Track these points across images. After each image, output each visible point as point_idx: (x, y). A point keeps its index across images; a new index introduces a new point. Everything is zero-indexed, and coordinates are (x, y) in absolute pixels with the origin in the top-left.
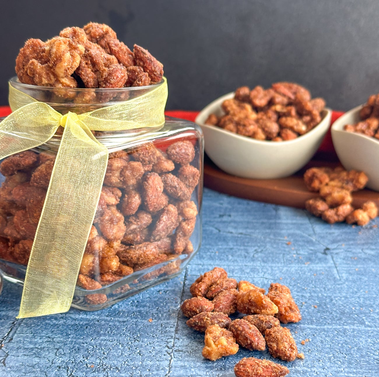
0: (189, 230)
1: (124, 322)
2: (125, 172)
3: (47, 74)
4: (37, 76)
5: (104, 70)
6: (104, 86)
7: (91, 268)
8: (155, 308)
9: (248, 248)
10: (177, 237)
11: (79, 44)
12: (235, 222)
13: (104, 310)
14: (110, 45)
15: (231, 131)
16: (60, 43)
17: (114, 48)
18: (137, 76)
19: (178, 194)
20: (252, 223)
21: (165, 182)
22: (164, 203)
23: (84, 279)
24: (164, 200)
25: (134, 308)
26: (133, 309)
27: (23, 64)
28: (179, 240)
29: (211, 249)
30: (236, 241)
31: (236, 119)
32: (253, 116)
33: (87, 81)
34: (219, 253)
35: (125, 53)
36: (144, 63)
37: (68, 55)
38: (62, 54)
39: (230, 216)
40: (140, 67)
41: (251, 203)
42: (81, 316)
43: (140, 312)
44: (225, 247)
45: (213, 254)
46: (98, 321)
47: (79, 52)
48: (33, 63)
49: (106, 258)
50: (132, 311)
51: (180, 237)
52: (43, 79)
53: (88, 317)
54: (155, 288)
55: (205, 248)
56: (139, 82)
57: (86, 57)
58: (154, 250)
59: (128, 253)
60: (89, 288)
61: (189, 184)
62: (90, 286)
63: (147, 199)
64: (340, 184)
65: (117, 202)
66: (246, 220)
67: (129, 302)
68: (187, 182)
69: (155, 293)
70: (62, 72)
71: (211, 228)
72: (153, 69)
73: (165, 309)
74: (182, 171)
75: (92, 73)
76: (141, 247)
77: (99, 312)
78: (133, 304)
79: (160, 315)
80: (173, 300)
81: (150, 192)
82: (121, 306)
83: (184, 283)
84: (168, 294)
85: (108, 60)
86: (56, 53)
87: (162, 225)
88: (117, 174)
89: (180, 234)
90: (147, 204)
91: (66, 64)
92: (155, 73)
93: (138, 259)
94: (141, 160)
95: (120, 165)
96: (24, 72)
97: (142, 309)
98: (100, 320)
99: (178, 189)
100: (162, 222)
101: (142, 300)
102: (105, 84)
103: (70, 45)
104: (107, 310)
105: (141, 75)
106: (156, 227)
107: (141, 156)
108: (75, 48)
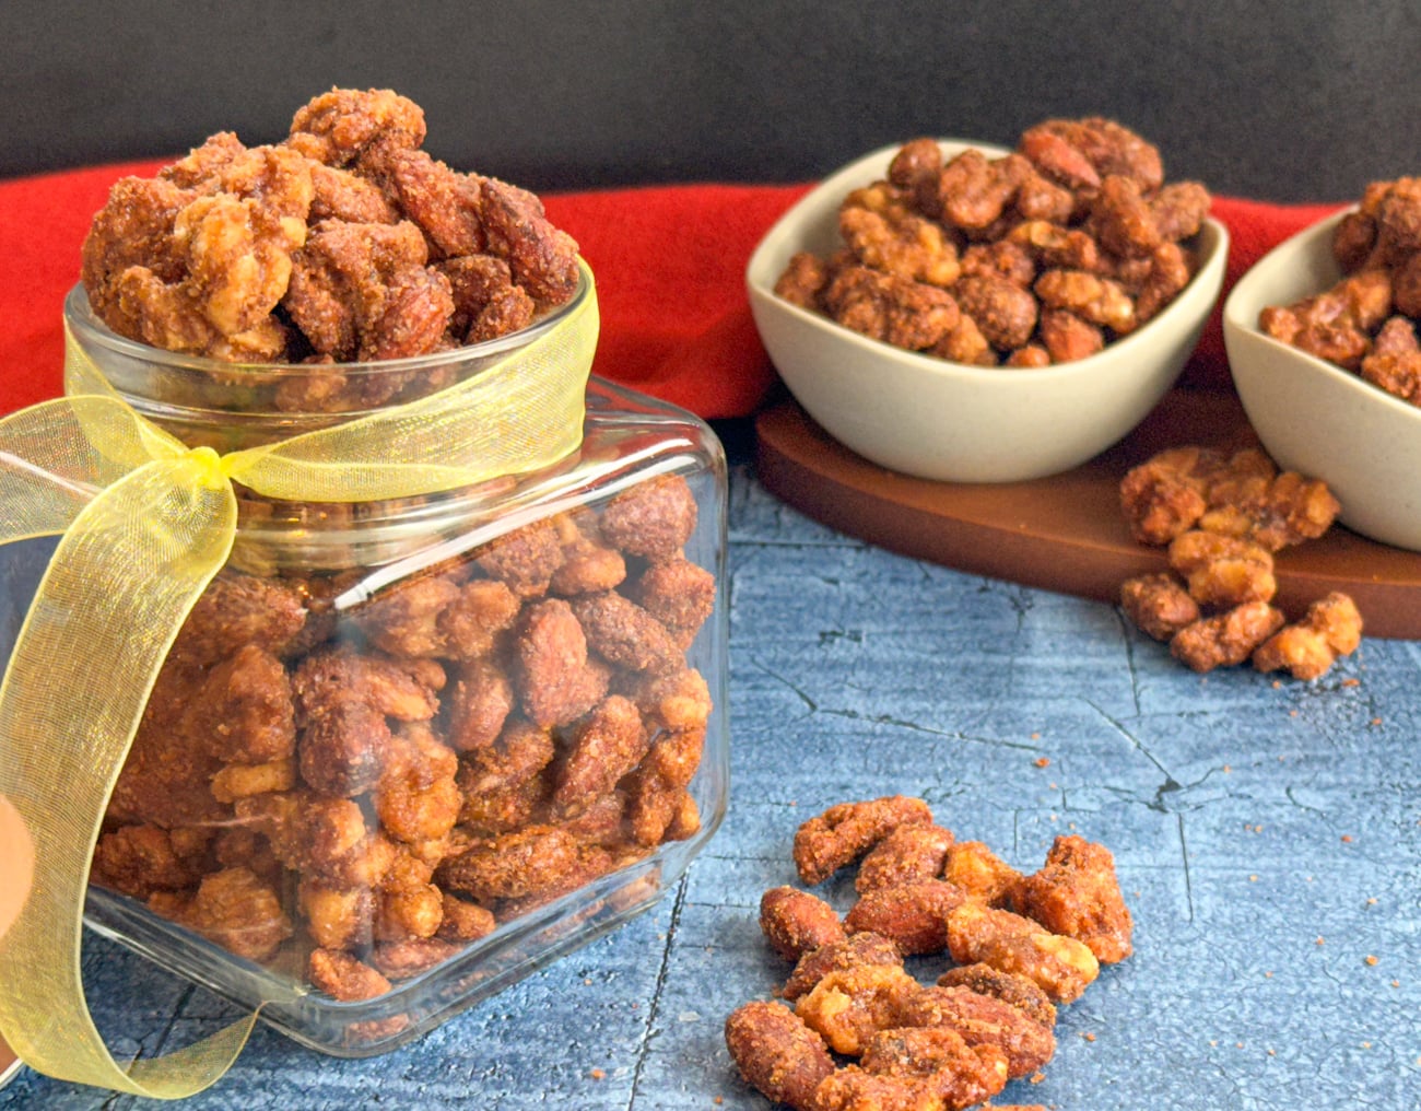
0: (681, 769)
1: (459, 1101)
2: (453, 621)
3: (183, 319)
4: (150, 325)
5: (372, 296)
6: (373, 349)
7: (351, 929)
8: (562, 1045)
9: (902, 782)
10: (642, 794)
11: (288, 214)
12: (870, 665)
13: (397, 1055)
14: (399, 176)
15: (865, 329)
16: (221, 225)
17: (411, 191)
18: (488, 292)
19: (639, 663)
20: (932, 667)
21: (591, 628)
22: (593, 697)
23: (327, 966)
24: (590, 685)
25: (497, 1042)
26: (491, 1048)
27: (104, 265)
28: (650, 802)
29: (774, 788)
30: (865, 754)
31: (884, 283)
32: (946, 267)
33: (317, 333)
34: (799, 806)
35: (450, 205)
36: (512, 246)
37: (247, 263)
38: (227, 258)
39: (856, 637)
40: (499, 260)
41: (938, 573)
42: (321, 1080)
43: (513, 1059)
44: (823, 779)
45: (780, 809)
46: (376, 1098)
47: (285, 244)
48: (133, 281)
49: (396, 895)
50: (489, 1056)
51: (652, 790)
52: (170, 336)
53: (346, 1081)
54: (572, 961)
55: (756, 783)
56: (493, 318)
57: (310, 255)
58: (560, 852)
59: (474, 867)
60: (345, 994)
61: (679, 618)
62: (349, 990)
63: (531, 696)
64: (1240, 524)
65: (430, 713)
66: (911, 655)
67: (482, 1018)
68: (672, 617)
69: (568, 981)
70: (228, 320)
71: (786, 694)
72: (543, 265)
73: (596, 1047)
74: (653, 582)
75: (332, 302)
76: (516, 847)
77: (382, 1062)
78: (495, 1029)
79: (578, 1073)
80: (625, 1009)
81: (539, 673)
82: (456, 1037)
83: (669, 937)
84: (612, 983)
85: (389, 246)
86: (208, 258)
87: (587, 770)
88: (427, 626)
89: (652, 782)
90: (533, 712)
91: (241, 295)
92: (548, 279)
93: (508, 885)
94: (506, 575)
95: (433, 601)
96: (109, 296)
97: (521, 1047)
98: (384, 1092)
99: (639, 647)
100: (585, 759)
101: (523, 1012)
102: (376, 342)
103: (257, 219)
104: (406, 1052)
105: (499, 295)
106: (567, 776)
107: (507, 563)
108: (274, 232)
